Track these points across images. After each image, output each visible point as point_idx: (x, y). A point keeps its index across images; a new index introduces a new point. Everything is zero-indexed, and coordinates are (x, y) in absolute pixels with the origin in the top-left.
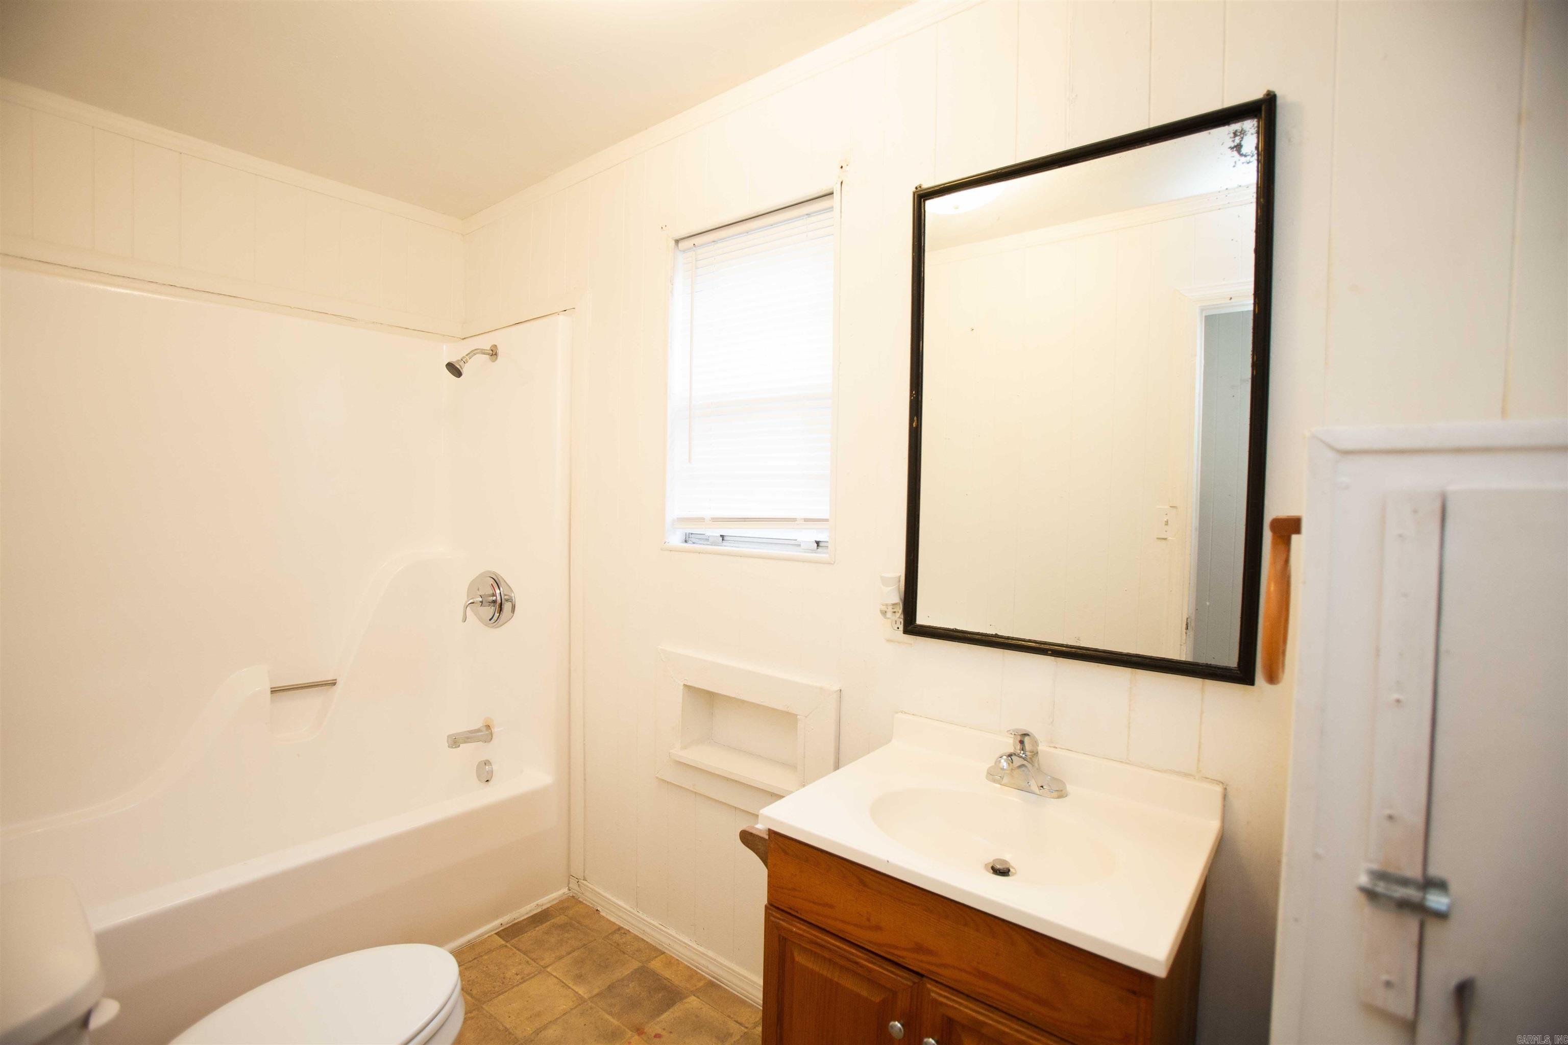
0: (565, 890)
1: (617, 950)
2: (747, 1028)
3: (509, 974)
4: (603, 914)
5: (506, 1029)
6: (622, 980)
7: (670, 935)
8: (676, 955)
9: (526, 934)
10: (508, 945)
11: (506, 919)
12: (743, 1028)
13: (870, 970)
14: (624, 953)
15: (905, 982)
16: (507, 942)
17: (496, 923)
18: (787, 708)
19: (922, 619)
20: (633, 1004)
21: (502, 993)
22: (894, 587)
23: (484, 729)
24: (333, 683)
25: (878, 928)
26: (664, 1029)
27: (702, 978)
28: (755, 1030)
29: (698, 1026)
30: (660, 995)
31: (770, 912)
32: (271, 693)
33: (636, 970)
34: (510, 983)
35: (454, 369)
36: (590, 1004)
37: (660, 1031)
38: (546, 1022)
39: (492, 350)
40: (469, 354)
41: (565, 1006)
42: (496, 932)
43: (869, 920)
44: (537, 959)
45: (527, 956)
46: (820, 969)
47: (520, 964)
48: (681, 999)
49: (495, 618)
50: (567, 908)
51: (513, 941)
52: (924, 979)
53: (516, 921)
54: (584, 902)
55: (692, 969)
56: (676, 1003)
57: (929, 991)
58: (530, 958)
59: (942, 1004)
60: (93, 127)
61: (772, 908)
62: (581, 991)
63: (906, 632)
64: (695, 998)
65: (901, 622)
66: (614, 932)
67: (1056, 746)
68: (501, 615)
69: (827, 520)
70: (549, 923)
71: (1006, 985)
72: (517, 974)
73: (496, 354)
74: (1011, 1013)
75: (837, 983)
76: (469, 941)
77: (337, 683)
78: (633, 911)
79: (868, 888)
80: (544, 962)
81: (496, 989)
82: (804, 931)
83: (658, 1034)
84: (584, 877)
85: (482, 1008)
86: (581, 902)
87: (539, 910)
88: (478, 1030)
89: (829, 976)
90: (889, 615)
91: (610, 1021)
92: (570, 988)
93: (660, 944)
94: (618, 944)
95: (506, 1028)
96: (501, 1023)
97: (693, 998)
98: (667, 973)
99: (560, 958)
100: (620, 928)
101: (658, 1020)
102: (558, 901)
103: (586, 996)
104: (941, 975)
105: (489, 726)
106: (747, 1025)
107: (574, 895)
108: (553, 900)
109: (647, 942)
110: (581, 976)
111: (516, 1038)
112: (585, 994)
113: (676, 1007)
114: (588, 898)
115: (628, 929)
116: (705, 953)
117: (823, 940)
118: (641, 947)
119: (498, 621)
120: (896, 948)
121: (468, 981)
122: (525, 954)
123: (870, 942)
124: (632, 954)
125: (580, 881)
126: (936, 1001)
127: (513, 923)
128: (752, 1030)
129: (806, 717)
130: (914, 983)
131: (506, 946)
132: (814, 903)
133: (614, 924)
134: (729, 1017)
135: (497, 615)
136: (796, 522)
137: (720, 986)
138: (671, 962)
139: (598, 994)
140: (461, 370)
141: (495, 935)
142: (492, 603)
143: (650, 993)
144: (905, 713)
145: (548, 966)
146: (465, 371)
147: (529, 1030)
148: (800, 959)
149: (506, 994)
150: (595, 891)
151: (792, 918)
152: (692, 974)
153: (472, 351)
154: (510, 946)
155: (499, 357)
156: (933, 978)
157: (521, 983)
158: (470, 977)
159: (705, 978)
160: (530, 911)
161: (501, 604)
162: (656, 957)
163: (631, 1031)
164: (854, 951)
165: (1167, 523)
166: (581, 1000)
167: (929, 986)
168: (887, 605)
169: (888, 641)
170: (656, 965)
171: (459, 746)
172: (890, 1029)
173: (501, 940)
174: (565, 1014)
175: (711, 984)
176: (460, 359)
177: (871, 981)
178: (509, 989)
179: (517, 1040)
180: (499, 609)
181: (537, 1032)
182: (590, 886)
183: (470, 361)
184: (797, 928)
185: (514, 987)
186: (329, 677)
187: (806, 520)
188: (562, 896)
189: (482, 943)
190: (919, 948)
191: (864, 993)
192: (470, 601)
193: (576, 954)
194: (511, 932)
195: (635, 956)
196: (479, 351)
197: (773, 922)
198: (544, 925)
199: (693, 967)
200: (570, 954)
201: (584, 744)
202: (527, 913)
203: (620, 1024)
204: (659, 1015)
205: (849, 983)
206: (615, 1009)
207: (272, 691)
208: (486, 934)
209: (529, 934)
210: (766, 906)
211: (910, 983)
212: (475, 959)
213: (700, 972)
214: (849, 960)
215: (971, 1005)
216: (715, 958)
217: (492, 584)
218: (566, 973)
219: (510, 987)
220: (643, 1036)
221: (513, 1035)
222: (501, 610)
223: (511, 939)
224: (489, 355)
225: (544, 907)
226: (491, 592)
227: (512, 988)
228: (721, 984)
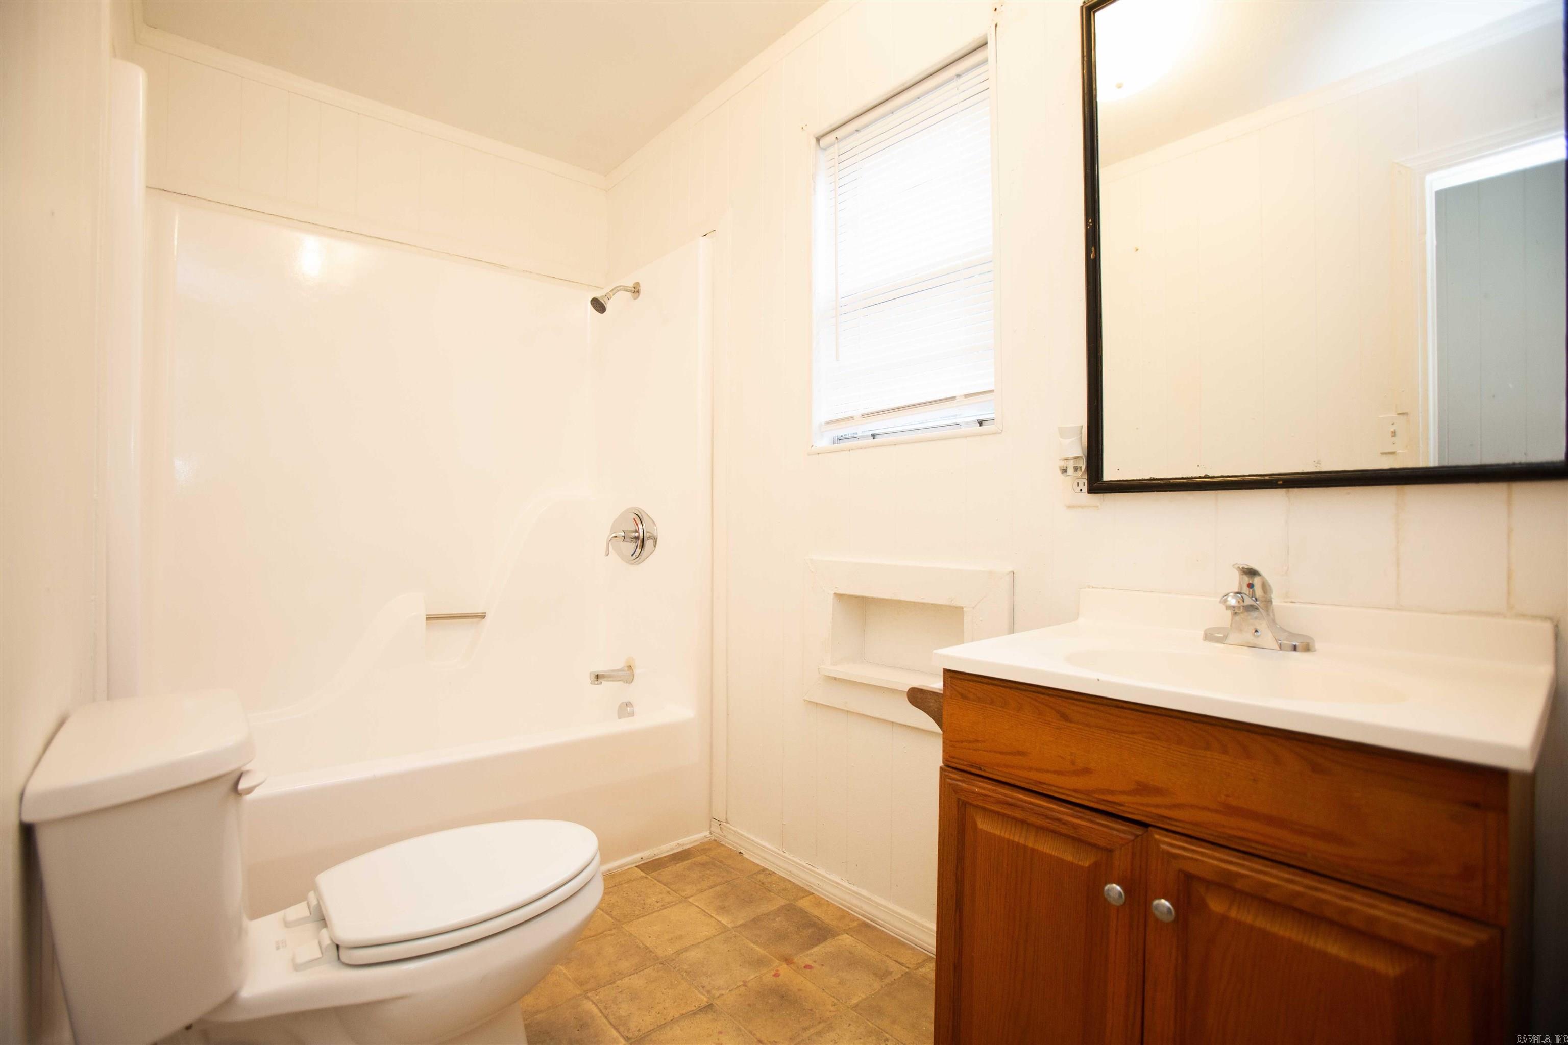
0: (707, 833)
1: (762, 888)
2: (908, 968)
3: (648, 901)
4: (746, 856)
5: (647, 948)
6: (768, 914)
7: (819, 874)
8: (825, 895)
9: (666, 869)
10: (648, 876)
11: (648, 854)
12: (904, 968)
13: (1075, 827)
14: (770, 891)
15: (1122, 835)
16: (647, 874)
17: (637, 856)
18: (951, 601)
19: (1109, 474)
20: (780, 937)
21: (643, 916)
22: (1074, 439)
23: (626, 669)
24: (483, 616)
25: (1086, 771)
26: (815, 962)
27: (854, 919)
28: (917, 971)
29: (853, 962)
30: (810, 931)
31: (947, 773)
32: (427, 620)
33: (783, 907)
34: (651, 909)
35: (598, 305)
36: (734, 933)
37: (810, 963)
38: (688, 945)
39: (634, 288)
40: (613, 290)
41: (707, 933)
42: (637, 865)
43: (1073, 763)
44: (678, 891)
45: (668, 887)
46: (1010, 835)
47: (661, 893)
48: (833, 936)
49: (637, 554)
50: (710, 849)
51: (653, 874)
52: (1150, 828)
53: (657, 857)
54: (727, 845)
55: (844, 910)
56: (827, 939)
57: (1158, 842)
58: (671, 889)
59: (1175, 857)
60: (289, 92)
61: (949, 769)
62: (725, 920)
63: (1092, 490)
64: (849, 936)
65: (1084, 483)
66: (759, 873)
67: (1293, 600)
68: (642, 551)
69: (992, 391)
70: (690, 861)
71: (1270, 820)
72: (658, 902)
73: (638, 292)
74: (1277, 858)
75: (1033, 850)
76: (609, 871)
77: (487, 616)
78: (778, 851)
79: (1071, 722)
80: (686, 893)
81: (636, 912)
82: (989, 790)
83: (809, 965)
84: (726, 819)
85: (622, 927)
86: (722, 845)
87: (680, 849)
88: (618, 946)
89: (1022, 841)
90: (1070, 471)
91: (755, 950)
92: (712, 917)
93: (807, 885)
94: (763, 883)
95: (646, 946)
96: (641, 942)
97: (846, 936)
98: (816, 912)
99: (702, 891)
100: (764, 870)
101: (809, 952)
102: (698, 843)
103: (730, 926)
104: (1176, 820)
105: (630, 666)
106: (907, 965)
107: (716, 839)
108: (695, 841)
109: (794, 883)
110: (725, 907)
111: (656, 956)
112: (728, 923)
113: (827, 943)
114: (731, 841)
115: (773, 870)
116: (859, 892)
117: (1012, 797)
118: (787, 887)
119: (639, 557)
120: (1112, 793)
121: (609, 904)
122: (665, 885)
123: (1075, 791)
124: (778, 892)
125: (722, 823)
126: (1168, 853)
127: (654, 858)
128: (914, 971)
129: (973, 608)
130: (1137, 836)
131: (646, 878)
132: (1002, 753)
133: (758, 865)
134: (887, 956)
135: (639, 550)
136: (956, 400)
137: (876, 927)
138: (819, 902)
139: (741, 925)
140: (605, 305)
141: (636, 868)
142: (634, 539)
143: (798, 928)
144: (1093, 587)
145: (689, 897)
146: (609, 307)
147: (670, 951)
148: (984, 825)
149: (646, 918)
150: (738, 833)
151: (973, 777)
152: (843, 915)
153: (615, 288)
154: (650, 878)
155: (641, 293)
156: (1162, 826)
157: (661, 910)
158: (611, 900)
159: (858, 919)
160: (672, 849)
161: (643, 540)
162: (804, 897)
163: (778, 960)
164: (1054, 807)
165: (1394, 434)
166: (725, 929)
167: (1157, 837)
168: (1067, 459)
169: (1069, 507)
170: (804, 903)
171: (601, 683)
172: (1105, 893)
173: (641, 872)
174: (707, 940)
175: (866, 925)
176: (604, 295)
177: (1078, 841)
178: (649, 914)
179: (658, 958)
180: (641, 544)
181: (679, 953)
182: (733, 828)
183: (613, 297)
184: (979, 787)
185: (654, 912)
186: (479, 610)
187: (967, 396)
188: (704, 839)
189: (621, 873)
190: (1143, 789)
191: (1069, 857)
192: (614, 535)
193: (718, 888)
194: (652, 866)
195: (782, 894)
196: (621, 287)
197: (950, 784)
198: (685, 863)
199: (845, 909)
200: (712, 888)
201: (727, 676)
202: (668, 851)
203: (766, 953)
204: (809, 948)
205: (1048, 847)
206: (761, 939)
207: (427, 618)
208: (626, 866)
209: (670, 869)
210: (941, 768)
211: (1131, 838)
212: (615, 886)
213: (853, 913)
214: (1047, 817)
215: (1217, 855)
216: (870, 897)
217: (634, 519)
218: (708, 904)
219: (651, 912)
220: (792, 966)
221: (653, 953)
222: (642, 546)
223: (652, 872)
224: (631, 292)
225: (685, 848)
226: (634, 528)
227: (652, 913)
228: (877, 925)
